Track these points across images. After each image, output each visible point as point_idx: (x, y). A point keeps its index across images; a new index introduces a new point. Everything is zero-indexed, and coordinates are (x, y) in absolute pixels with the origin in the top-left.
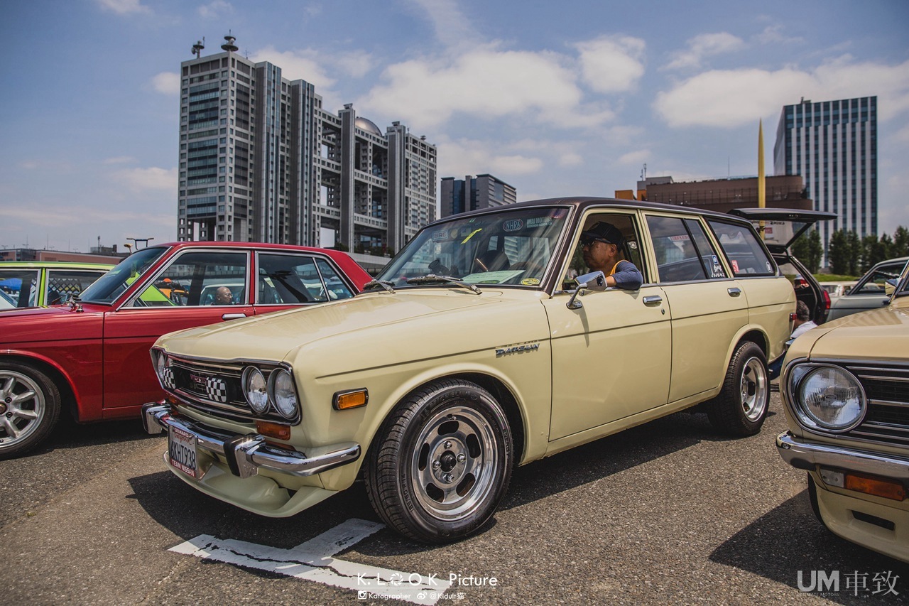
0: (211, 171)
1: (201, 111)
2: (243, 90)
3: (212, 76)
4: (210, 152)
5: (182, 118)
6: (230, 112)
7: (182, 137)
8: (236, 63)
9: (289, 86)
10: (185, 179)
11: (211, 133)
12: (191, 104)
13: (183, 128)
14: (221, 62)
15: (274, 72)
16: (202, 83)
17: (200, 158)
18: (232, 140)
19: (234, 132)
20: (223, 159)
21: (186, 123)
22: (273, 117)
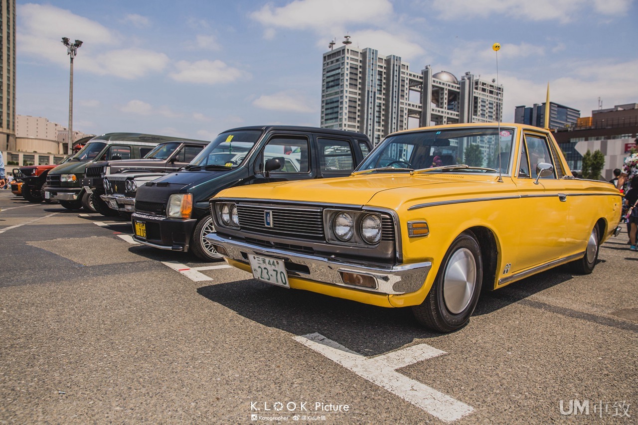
0: (334, 116)
1: (332, 81)
2: (354, 67)
3: (337, 60)
4: (335, 105)
5: (323, 85)
6: (345, 80)
7: (323, 96)
8: (350, 51)
9: (385, 60)
10: (323, 120)
11: (336, 93)
12: (328, 77)
13: (323, 91)
14: (341, 52)
15: (373, 53)
16: (333, 65)
17: (331, 108)
18: (346, 97)
19: (348, 92)
20: (341, 108)
21: (325, 88)
22: (372, 81)
